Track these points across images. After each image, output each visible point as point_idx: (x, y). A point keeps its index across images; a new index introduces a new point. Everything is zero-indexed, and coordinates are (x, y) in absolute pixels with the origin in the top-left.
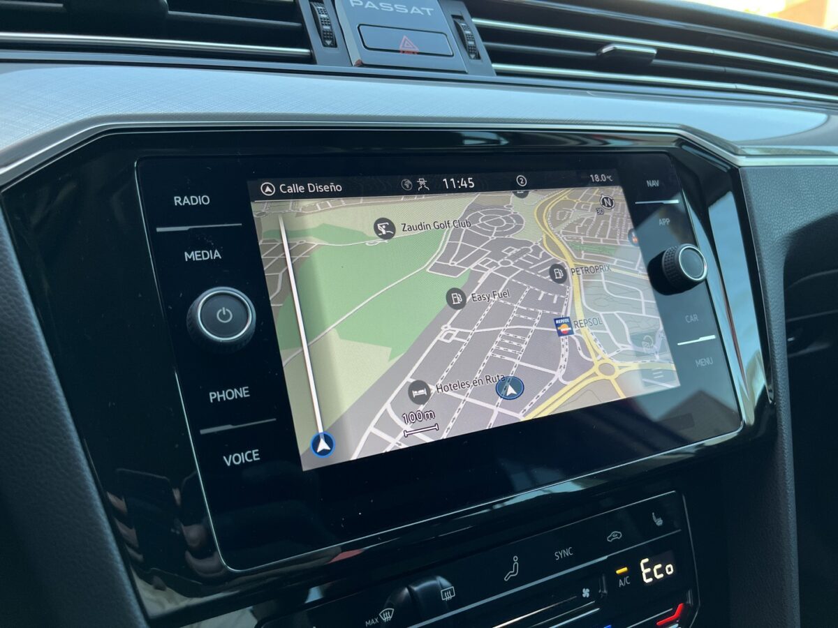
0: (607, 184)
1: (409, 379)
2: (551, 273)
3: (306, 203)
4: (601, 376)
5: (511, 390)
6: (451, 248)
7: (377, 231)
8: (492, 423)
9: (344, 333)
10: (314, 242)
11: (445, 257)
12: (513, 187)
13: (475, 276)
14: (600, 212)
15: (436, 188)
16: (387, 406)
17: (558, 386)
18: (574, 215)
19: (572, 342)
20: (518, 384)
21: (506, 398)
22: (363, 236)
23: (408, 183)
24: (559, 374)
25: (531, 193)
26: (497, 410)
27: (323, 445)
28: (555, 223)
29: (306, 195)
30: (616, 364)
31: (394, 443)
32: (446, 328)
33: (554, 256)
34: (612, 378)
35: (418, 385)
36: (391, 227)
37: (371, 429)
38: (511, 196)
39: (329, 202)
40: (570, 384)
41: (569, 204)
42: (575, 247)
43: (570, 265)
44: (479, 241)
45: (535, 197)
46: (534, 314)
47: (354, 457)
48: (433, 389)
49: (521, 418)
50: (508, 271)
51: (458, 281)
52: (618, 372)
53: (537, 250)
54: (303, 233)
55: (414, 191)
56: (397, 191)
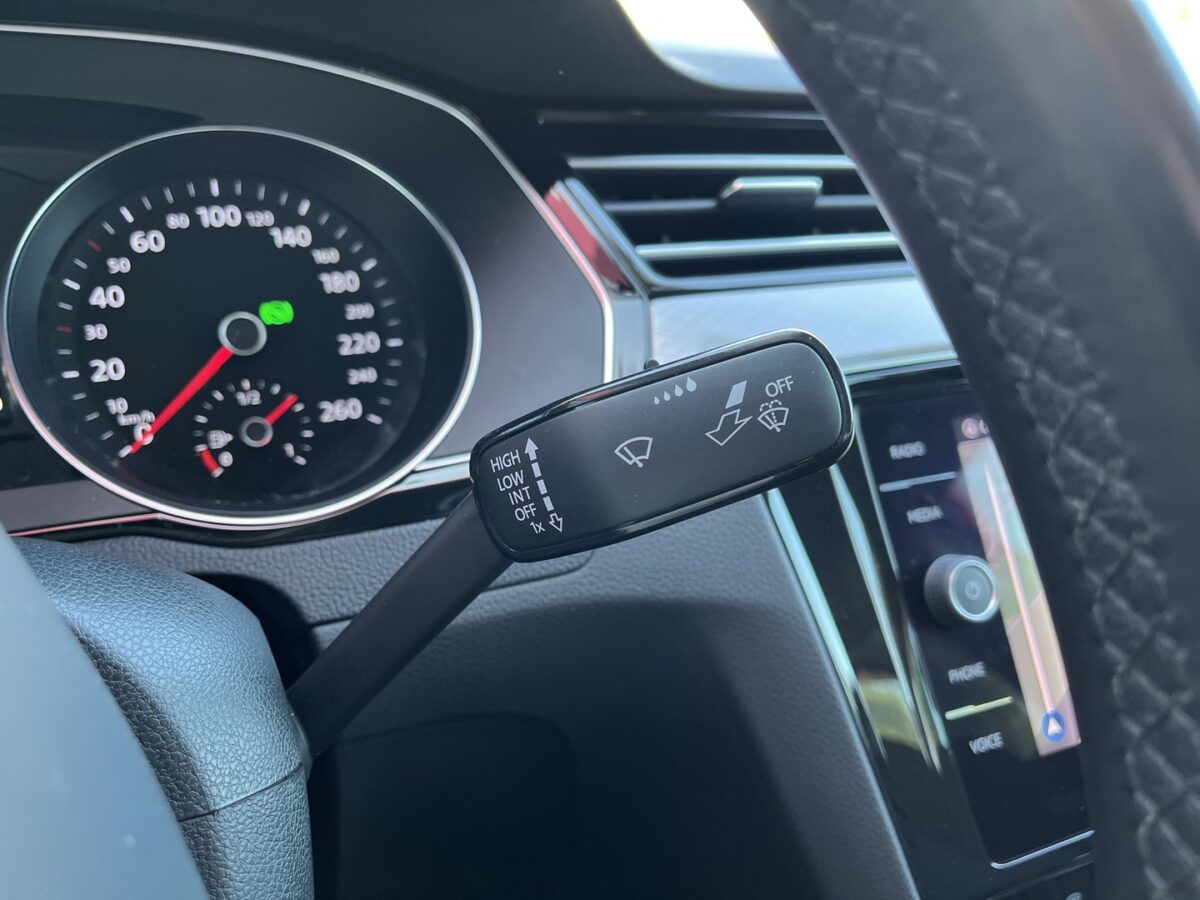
27: (1053, 728)
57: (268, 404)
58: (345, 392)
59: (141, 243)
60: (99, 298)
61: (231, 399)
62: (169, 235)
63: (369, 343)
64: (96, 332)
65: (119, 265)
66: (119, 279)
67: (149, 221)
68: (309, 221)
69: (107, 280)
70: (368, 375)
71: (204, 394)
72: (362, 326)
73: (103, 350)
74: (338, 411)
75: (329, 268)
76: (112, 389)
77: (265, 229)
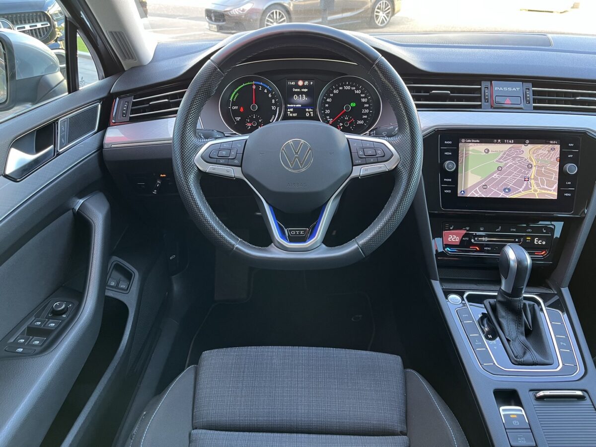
0: (555, 144)
1: (483, 184)
2: (528, 166)
3: (471, 144)
4: (533, 192)
5: (507, 191)
6: (502, 157)
7: (485, 151)
8: (500, 196)
9: (472, 172)
10: (470, 153)
11: (500, 159)
12: (525, 143)
13: (506, 164)
14: (549, 151)
15: (503, 142)
16: (477, 188)
17: (520, 192)
18: (541, 151)
19: (528, 183)
20: (509, 190)
21: (505, 192)
22: (481, 152)
23: (495, 141)
24: (521, 190)
25: (529, 145)
26: (502, 194)
27: (463, 193)
28: (533, 153)
29: (471, 142)
30: (539, 190)
31: (477, 195)
32: (495, 175)
33: (530, 162)
34: (536, 193)
35: (485, 185)
36: (488, 151)
37: (473, 192)
38: (523, 145)
39: (476, 144)
40: (523, 192)
41: (540, 149)
42: (537, 160)
43: (534, 164)
44: (510, 156)
45: (530, 146)
46: (519, 175)
47: (468, 196)
48: (488, 187)
49: (508, 197)
50: (515, 164)
51: (501, 165)
52: (538, 192)
53: (526, 159)
54: (469, 151)
55: (497, 143)
56: (492, 142)
57: (349, 119)
58: (361, 119)
59: (335, 92)
60: (328, 100)
61: (344, 118)
62: (339, 90)
63: (367, 111)
64: (327, 105)
65: (332, 95)
66: (331, 97)
67: (337, 88)
68: (361, 89)
69: (330, 97)
70: (366, 117)
71: (340, 117)
72: (366, 108)
73: (327, 108)
74: (359, 122)
75: (363, 97)
76: (328, 115)
77: (354, 90)
